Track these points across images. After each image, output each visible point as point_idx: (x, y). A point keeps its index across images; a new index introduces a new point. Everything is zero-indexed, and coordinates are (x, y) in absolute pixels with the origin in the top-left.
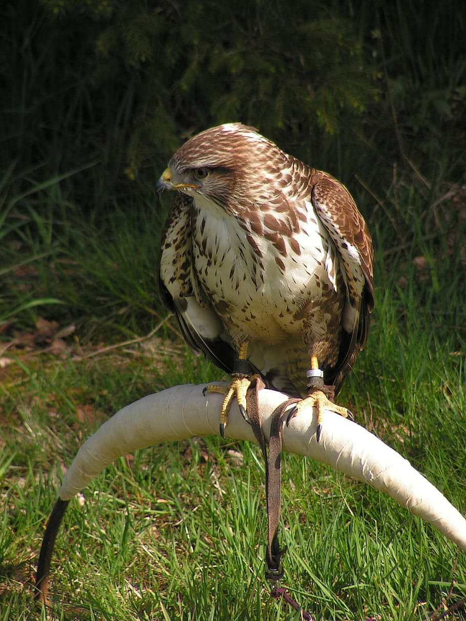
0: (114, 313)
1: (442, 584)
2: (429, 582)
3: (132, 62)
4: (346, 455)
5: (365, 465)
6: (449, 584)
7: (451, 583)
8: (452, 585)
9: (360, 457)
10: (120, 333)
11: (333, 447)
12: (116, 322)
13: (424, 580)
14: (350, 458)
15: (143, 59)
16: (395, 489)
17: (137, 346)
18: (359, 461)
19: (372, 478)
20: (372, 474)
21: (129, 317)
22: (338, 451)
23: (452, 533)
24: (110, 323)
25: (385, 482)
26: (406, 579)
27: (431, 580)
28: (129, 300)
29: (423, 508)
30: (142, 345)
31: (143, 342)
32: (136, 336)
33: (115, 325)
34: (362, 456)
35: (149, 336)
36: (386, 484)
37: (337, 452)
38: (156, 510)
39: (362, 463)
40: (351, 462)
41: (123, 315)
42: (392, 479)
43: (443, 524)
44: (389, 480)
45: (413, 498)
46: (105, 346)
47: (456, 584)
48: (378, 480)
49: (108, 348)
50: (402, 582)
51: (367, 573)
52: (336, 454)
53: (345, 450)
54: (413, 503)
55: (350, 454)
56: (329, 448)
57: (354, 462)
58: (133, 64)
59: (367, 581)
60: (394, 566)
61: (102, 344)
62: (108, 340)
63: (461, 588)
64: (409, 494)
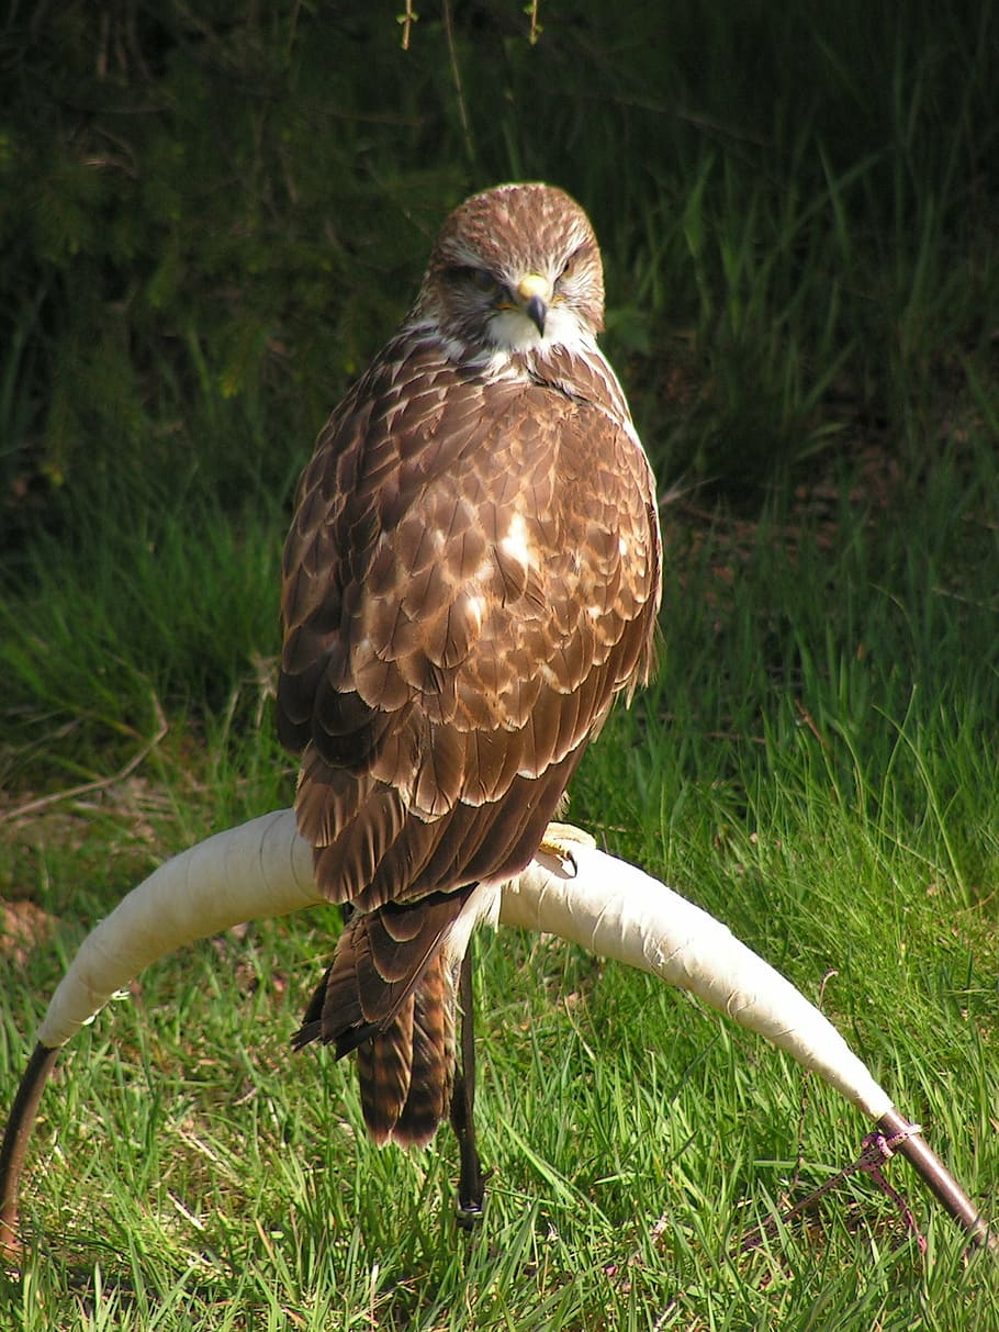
0: (47, 736)
1: (778, 1164)
2: (755, 1162)
3: (50, 256)
4: (610, 922)
5: (649, 937)
6: (791, 1165)
7: (794, 1164)
8: (798, 1166)
9: (637, 923)
10: (62, 771)
11: (587, 906)
12: (52, 751)
13: (745, 1161)
14: (618, 926)
15: (74, 248)
16: (705, 979)
17: (100, 794)
18: (636, 932)
19: (662, 960)
20: (662, 955)
21: (80, 741)
22: (596, 913)
23: (813, 1057)
24: (41, 753)
25: (687, 968)
26: (709, 1162)
27: (759, 1159)
28: (76, 709)
29: (759, 1012)
30: (109, 793)
31: (111, 786)
32: (95, 776)
33: (53, 758)
34: (641, 921)
35: (123, 775)
36: (688, 971)
37: (593, 917)
38: (194, 1080)
39: (643, 934)
40: (621, 935)
41: (65, 738)
42: (700, 961)
43: (796, 1041)
44: (695, 964)
45: (740, 995)
46: (34, 799)
47: (804, 1164)
48: (674, 965)
49: (40, 803)
50: (702, 1167)
51: (637, 1154)
52: (591, 920)
53: (610, 912)
54: (739, 1003)
55: (618, 919)
56: (579, 909)
57: (626, 935)
58: (54, 259)
59: (638, 1167)
60: (690, 1135)
61: (30, 794)
62: (40, 788)
63: (814, 1169)
64: (733, 987)
